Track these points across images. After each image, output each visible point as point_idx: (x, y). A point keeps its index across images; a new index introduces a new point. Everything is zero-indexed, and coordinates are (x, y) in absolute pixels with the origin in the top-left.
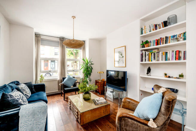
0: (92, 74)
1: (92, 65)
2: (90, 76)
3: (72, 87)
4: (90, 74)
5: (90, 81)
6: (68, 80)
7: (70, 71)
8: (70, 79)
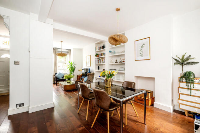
0: (75, 71)
1: (75, 66)
2: (74, 72)
3: (61, 78)
4: (74, 71)
5: (74, 75)
6: (59, 74)
7: (60, 69)
8: (60, 74)
